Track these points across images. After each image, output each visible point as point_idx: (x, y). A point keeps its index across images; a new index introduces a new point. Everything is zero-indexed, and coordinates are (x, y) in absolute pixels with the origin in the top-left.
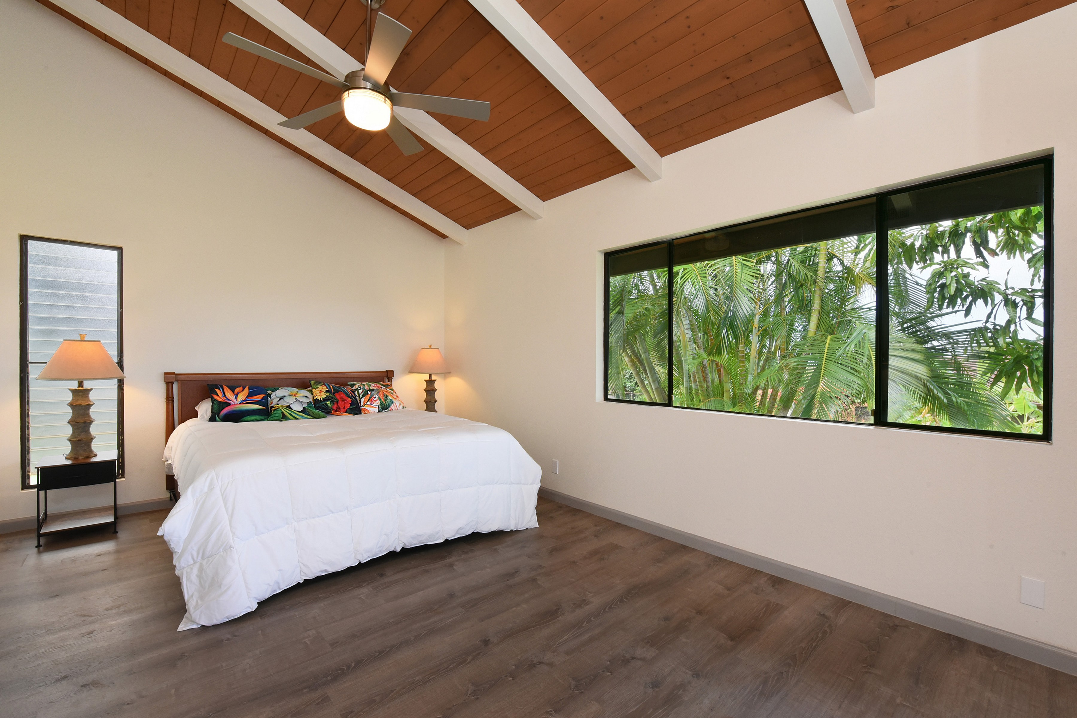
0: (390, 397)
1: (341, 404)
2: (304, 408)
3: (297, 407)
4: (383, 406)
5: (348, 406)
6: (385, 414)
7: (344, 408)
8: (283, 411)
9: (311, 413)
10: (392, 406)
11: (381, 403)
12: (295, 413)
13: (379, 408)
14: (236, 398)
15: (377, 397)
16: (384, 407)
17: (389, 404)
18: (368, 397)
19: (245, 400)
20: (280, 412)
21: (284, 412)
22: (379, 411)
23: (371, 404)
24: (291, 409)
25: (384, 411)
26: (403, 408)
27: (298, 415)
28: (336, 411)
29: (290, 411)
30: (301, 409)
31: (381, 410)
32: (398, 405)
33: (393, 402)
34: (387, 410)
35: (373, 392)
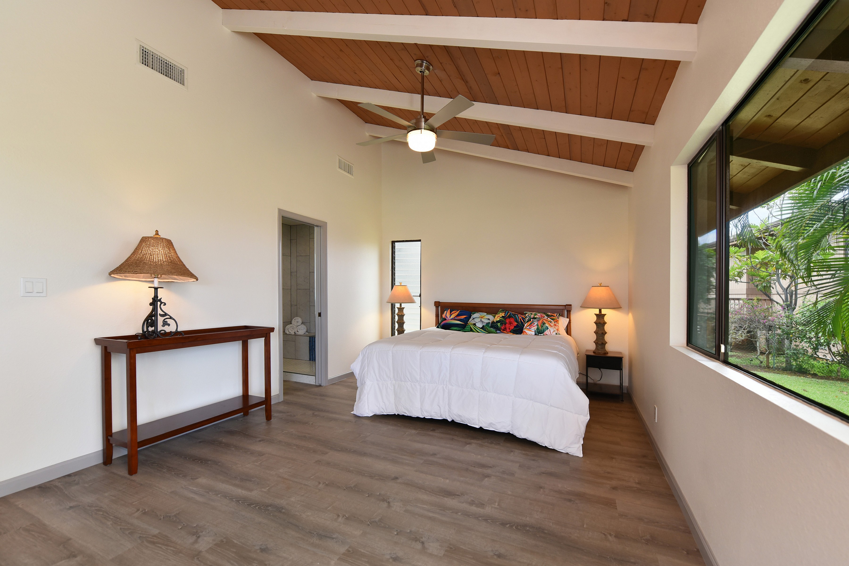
0: (547, 325)
1: (507, 326)
2: (483, 326)
3: (479, 325)
4: (539, 330)
5: (512, 327)
6: (540, 337)
7: (509, 329)
8: (471, 326)
9: (487, 330)
10: (546, 332)
11: (538, 329)
12: (477, 329)
13: (535, 332)
14: (450, 317)
15: (536, 323)
16: (539, 332)
17: (544, 330)
18: (530, 322)
19: (454, 318)
20: (469, 327)
21: (472, 328)
22: (535, 334)
23: (530, 328)
24: (476, 325)
25: (540, 335)
26: (556, 334)
27: (479, 330)
28: (504, 330)
29: (475, 327)
30: (481, 326)
31: (537, 333)
32: (552, 331)
33: (548, 328)
34: (542, 334)
35: (535, 320)
